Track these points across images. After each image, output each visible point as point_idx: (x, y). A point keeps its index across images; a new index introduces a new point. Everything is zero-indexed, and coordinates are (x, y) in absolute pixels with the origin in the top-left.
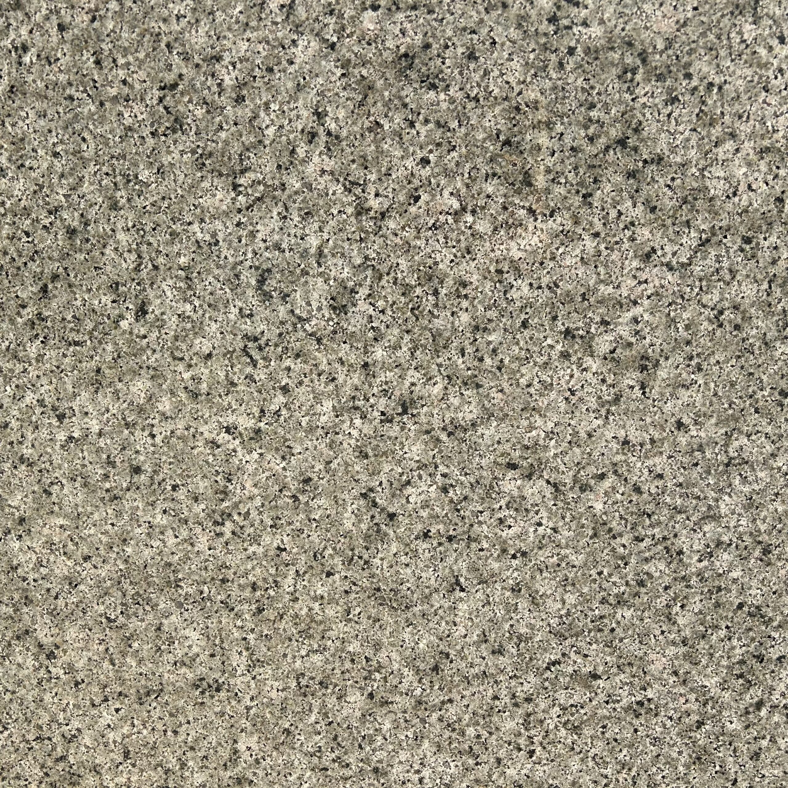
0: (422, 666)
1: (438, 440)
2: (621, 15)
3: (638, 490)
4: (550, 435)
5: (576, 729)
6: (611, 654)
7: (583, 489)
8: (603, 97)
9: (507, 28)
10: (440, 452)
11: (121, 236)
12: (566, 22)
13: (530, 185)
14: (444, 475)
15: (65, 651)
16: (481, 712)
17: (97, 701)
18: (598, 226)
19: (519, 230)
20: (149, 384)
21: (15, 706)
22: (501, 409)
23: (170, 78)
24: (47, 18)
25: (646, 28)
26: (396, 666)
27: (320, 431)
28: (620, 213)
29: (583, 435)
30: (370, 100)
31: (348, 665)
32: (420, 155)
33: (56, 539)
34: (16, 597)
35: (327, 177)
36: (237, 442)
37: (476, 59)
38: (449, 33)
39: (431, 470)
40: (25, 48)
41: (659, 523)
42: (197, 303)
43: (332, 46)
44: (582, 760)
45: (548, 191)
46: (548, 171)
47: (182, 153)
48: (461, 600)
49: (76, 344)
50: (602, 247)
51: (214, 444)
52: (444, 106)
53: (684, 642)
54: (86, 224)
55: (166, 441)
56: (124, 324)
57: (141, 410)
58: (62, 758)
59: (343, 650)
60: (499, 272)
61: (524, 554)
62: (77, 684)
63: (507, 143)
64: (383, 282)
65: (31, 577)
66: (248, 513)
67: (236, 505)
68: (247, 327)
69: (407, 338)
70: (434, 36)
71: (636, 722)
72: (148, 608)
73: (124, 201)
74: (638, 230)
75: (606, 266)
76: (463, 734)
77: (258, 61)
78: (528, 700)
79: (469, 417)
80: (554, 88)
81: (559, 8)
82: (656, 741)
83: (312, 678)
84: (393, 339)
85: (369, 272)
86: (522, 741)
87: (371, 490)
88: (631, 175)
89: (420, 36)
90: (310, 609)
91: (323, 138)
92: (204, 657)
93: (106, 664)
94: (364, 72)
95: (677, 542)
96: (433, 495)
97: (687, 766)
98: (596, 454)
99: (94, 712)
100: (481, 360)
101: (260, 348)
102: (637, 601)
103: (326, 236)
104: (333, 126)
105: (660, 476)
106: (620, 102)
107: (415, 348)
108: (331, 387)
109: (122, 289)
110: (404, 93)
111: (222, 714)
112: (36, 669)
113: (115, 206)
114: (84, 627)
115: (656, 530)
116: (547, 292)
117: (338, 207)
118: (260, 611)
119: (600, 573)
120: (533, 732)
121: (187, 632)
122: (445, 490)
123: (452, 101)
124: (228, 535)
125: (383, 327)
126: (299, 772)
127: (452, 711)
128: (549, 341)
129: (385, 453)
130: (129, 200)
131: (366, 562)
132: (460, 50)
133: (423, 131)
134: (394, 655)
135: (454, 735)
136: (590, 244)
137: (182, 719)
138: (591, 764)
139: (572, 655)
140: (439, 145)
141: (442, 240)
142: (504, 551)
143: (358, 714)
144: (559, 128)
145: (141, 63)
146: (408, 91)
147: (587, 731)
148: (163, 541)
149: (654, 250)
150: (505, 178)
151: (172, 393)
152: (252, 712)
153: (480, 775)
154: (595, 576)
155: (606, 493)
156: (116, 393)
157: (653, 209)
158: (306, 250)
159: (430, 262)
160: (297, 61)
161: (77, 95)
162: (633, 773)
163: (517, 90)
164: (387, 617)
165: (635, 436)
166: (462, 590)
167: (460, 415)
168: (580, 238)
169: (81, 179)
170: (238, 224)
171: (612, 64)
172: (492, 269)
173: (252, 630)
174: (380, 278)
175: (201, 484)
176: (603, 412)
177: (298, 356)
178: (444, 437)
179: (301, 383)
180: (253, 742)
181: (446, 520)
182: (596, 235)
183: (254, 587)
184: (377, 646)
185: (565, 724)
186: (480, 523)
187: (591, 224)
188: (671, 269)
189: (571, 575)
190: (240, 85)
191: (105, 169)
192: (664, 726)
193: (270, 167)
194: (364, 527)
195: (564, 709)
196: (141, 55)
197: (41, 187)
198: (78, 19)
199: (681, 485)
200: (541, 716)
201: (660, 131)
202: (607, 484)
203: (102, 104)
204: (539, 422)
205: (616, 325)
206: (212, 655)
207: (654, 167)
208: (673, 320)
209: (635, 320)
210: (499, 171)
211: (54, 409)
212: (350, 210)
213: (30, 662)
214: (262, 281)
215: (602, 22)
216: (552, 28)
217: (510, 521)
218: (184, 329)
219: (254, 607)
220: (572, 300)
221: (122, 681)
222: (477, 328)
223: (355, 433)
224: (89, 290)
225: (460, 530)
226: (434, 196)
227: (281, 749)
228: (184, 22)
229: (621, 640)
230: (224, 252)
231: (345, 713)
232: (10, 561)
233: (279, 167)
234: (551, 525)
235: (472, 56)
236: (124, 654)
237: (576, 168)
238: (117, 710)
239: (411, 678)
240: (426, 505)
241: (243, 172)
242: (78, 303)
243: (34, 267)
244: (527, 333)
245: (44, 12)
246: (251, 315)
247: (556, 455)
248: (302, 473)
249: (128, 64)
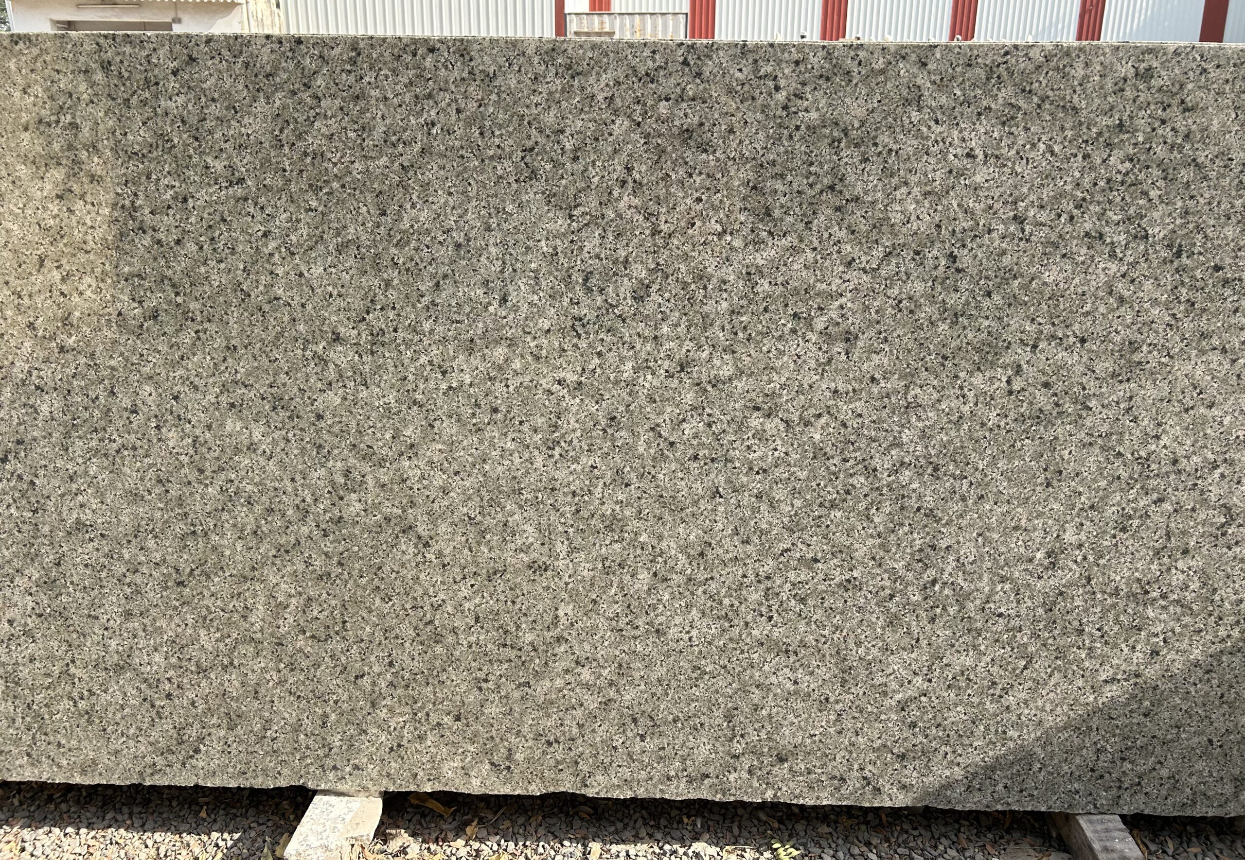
0: (692, 552)
1: (705, 390)
2: (830, 105)
3: (844, 425)
4: (783, 386)
5: (803, 601)
6: (827, 544)
7: (806, 425)
8: (819, 158)
9: (755, 113)
10: (707, 398)
11: (492, 249)
12: (794, 109)
13: (769, 215)
14: (709, 415)
15: (437, 542)
16: (734, 587)
17: (458, 579)
18: (816, 244)
19: (762, 246)
20: (506, 350)
21: (398, 583)
22: (749, 368)
23: (529, 144)
24: (449, 105)
25: (847, 113)
26: (673, 552)
27: (623, 384)
28: (830, 235)
29: (806, 386)
30: (663, 160)
31: (639, 551)
32: (696, 195)
33: (436, 460)
34: (405, 501)
35: (633, 210)
36: (565, 391)
37: (734, 133)
38: (716, 116)
39: (700, 411)
40: (433, 124)
41: (860, 449)
42: (541, 294)
43: (639, 124)
44: (807, 624)
45: (782, 220)
46: (782, 206)
47: (536, 193)
48: (720, 504)
49: (458, 322)
50: (819, 257)
51: (550, 392)
52: (712, 163)
53: (879, 536)
54: (469, 241)
55: (517, 390)
56: (491, 309)
57: (500, 368)
58: (431, 622)
59: (636, 540)
60: (749, 274)
61: (765, 471)
62: (444, 566)
63: (754, 188)
64: (669, 280)
65: (416, 487)
66: (571, 441)
67: (563, 435)
68: (575, 311)
69: (685, 318)
70: (706, 118)
71: (846, 595)
72: (498, 509)
73: (495, 225)
74: (843, 246)
75: (821, 270)
76: (721, 603)
77: (589, 134)
78: (768, 578)
79: (727, 374)
80: (786, 152)
81: (789, 100)
82: (860, 609)
83: (613, 561)
84: (675, 319)
85: (660, 274)
86: (764, 609)
87: (658, 425)
88: (838, 209)
89: (697, 118)
90: (613, 510)
91: (631, 184)
92: (537, 545)
93: (466, 551)
94: (659, 141)
95: (873, 463)
96: (701, 429)
97: (883, 628)
98: (815, 400)
99: (455, 587)
100: (736, 334)
101: (584, 326)
102: (845, 505)
103: (631, 249)
104: (638, 176)
105: (860, 415)
106: (830, 161)
107: (690, 326)
108: (631, 353)
109: (491, 285)
110: (685, 155)
111: (548, 588)
112: (416, 555)
113: (488, 229)
114: (452, 523)
115: (858, 454)
116: (781, 287)
117: (640, 230)
118: (578, 511)
119: (818, 485)
120: (771, 602)
121: (525, 527)
122: (709, 425)
123: (718, 160)
124: (557, 456)
125: (668, 311)
126: (602, 633)
127: (713, 586)
128: (783, 321)
129: (668, 399)
130: (498, 225)
131: (653, 477)
132: (724, 127)
133: (698, 180)
134: (672, 544)
135: (714, 604)
136: (810, 255)
137: (518, 592)
138: (814, 627)
139: (799, 544)
140: (708, 189)
141: (710, 252)
142: (751, 469)
143: (646, 588)
144: (789, 178)
145: (510, 134)
146: (688, 153)
147: (811, 602)
148: (511, 461)
149: (854, 260)
150: (752, 211)
151: (522, 357)
152: (570, 586)
153: (733, 635)
154: (815, 487)
155: (822, 428)
156: (484, 355)
157: (853, 232)
158: (617, 259)
159: (701, 267)
160: (615, 133)
161: (466, 155)
162: (844, 634)
163: (761, 153)
164: (667, 517)
165: (842, 387)
166: (721, 497)
167: (721, 372)
168: (803, 251)
169: (466, 210)
170: (572, 242)
171: (825, 136)
172: (744, 272)
173: (572, 526)
174: (667, 278)
175: (540, 421)
176: (820, 371)
177: (609, 331)
178: (709, 388)
179: (610, 350)
180: (569, 609)
181: (711, 448)
182: (815, 249)
183: (574, 494)
184: (660, 538)
185: (795, 596)
186: (734, 449)
187: (811, 242)
188: (865, 272)
189: (798, 486)
190: (576, 149)
191: (483, 204)
192: (866, 598)
193: (594, 204)
194: (652, 451)
195: (794, 585)
196: (511, 129)
197: (439, 215)
198: (470, 106)
199: (874, 421)
200: (777, 590)
201: (857, 180)
202: (823, 421)
203: (483, 161)
204: (776, 378)
205: (829, 310)
206: (543, 544)
207: (853, 204)
208: (868, 307)
209: (842, 307)
210: (748, 206)
211: (440, 367)
212: (647, 232)
213: (411, 550)
214: (586, 280)
215: (818, 109)
216: (784, 113)
217: (755, 448)
218: (532, 313)
219: (573, 508)
220: (798, 293)
221: (476, 563)
222: (733, 312)
223: (647, 385)
224: (468, 286)
225: (719, 454)
226: (704, 223)
227: (590, 614)
228: (540, 108)
229: (834, 534)
230: (562, 260)
231: (636, 587)
232: (401, 475)
233: (601, 203)
234: (784, 450)
235: (731, 131)
236: (479, 544)
237: (801, 205)
238: (472, 586)
239: (684, 561)
240: (696, 436)
241: (576, 207)
242: (461, 294)
243: (431, 269)
244: (767, 316)
245: (447, 100)
246: (578, 303)
247: (787, 401)
248: (609, 413)
249: (502, 135)
